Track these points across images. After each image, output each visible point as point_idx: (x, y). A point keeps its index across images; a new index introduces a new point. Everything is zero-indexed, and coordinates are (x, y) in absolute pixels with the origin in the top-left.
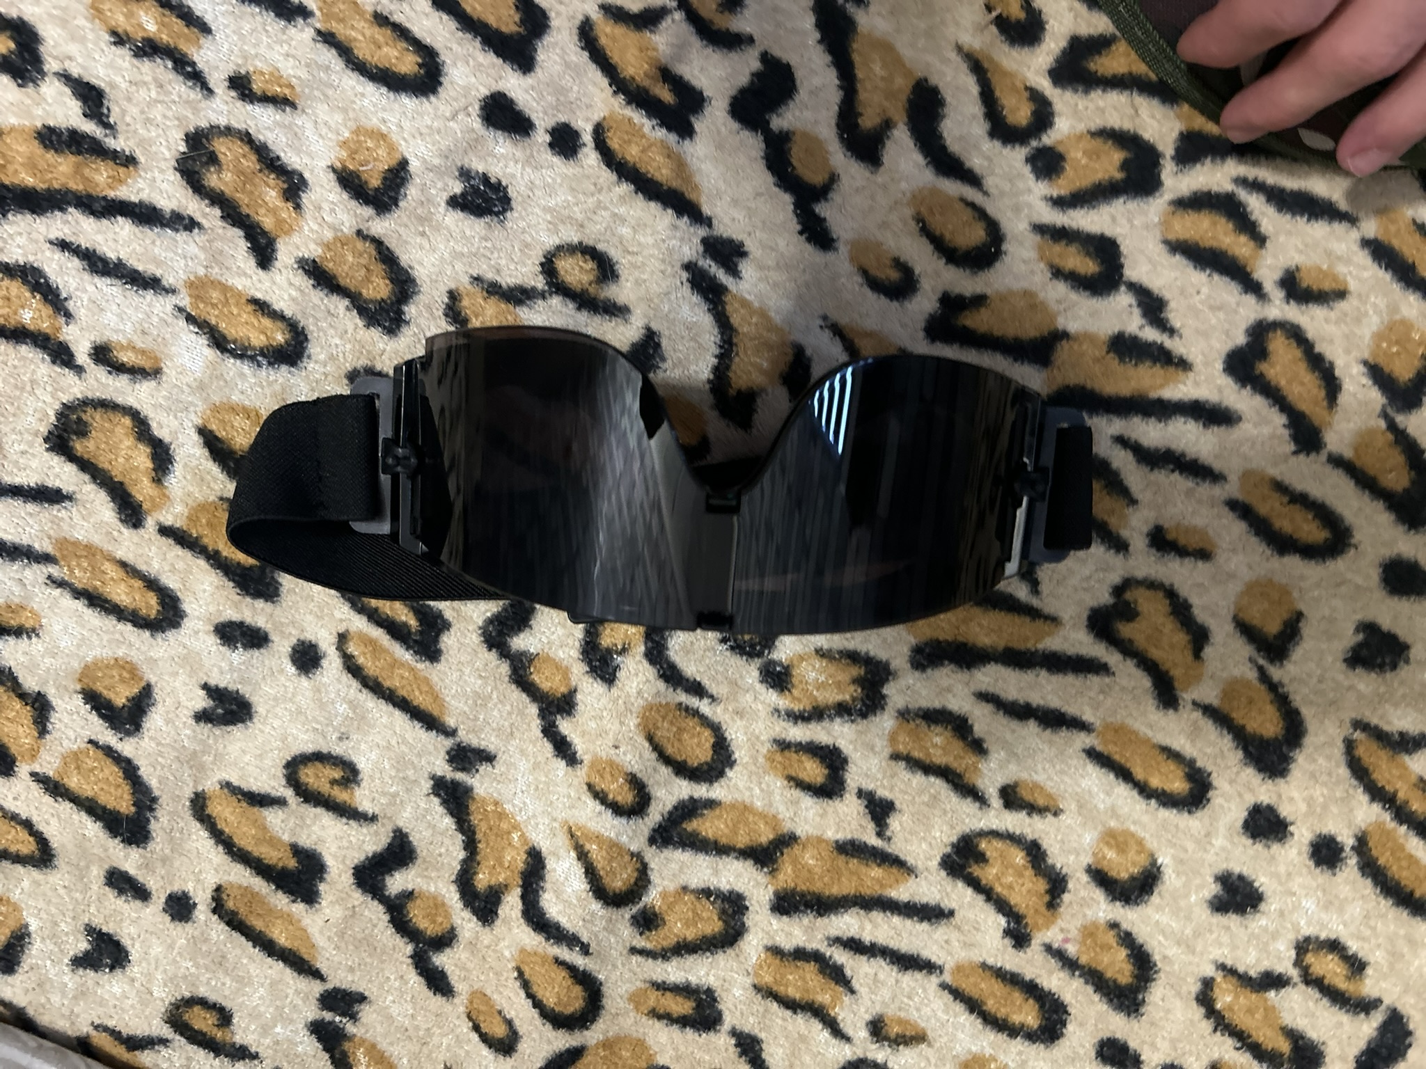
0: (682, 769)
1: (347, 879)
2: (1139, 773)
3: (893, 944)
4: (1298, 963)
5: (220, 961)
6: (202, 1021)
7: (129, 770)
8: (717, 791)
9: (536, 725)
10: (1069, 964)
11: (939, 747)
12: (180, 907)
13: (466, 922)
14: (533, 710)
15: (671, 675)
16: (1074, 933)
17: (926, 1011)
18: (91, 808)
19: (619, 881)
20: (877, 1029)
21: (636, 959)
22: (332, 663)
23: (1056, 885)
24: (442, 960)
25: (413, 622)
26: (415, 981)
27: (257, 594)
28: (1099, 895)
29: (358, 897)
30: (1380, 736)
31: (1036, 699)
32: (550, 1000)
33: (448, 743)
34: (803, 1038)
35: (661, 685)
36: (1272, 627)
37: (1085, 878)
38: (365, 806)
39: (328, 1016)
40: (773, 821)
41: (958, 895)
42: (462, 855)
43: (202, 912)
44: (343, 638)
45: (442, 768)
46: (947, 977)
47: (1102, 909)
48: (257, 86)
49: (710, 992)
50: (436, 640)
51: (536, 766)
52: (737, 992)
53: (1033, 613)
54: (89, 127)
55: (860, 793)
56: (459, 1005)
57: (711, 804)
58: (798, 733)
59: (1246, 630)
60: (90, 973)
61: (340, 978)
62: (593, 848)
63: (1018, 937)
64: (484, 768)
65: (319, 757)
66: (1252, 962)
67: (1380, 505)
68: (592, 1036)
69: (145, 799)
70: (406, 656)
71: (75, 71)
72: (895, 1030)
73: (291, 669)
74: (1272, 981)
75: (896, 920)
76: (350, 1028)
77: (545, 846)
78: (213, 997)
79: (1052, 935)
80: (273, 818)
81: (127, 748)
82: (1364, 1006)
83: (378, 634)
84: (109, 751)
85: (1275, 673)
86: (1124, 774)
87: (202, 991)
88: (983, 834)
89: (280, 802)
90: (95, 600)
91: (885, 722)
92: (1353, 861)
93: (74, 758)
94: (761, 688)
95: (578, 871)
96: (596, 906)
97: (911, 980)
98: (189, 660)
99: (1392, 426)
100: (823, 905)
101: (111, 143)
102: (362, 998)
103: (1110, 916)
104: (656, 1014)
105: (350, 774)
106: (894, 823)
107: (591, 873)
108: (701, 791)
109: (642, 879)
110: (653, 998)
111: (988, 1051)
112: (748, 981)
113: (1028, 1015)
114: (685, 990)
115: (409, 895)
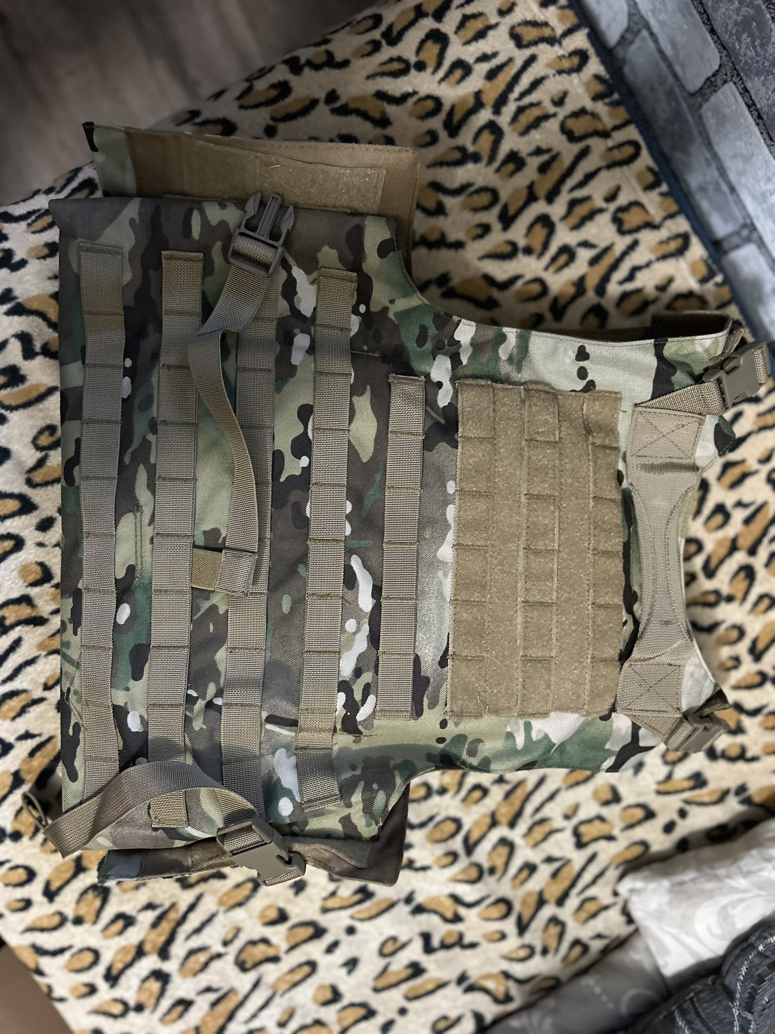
0: (453, 836)
1: (425, 957)
3: (544, 797)
5: (427, 1009)
6: (442, 1025)
7: (352, 1005)
8: (466, 828)
9: (413, 873)
12: (403, 1011)
13: (459, 927)
14: (407, 871)
15: (422, 825)
17: (570, 799)
18: (356, 1022)
19: (474, 873)
21: (502, 881)
22: (358, 925)
24: (466, 940)
26: (469, 953)
27: (323, 935)
29: (432, 957)
32: (498, 915)
33: (401, 903)
34: (557, 842)
35: (423, 830)
38: (406, 939)
39: (464, 986)
40: (484, 816)
42: (438, 917)
43: (408, 1005)
44: (352, 917)
45: (408, 909)
46: (564, 787)
49: (525, 863)
50: (369, 892)
51: (425, 880)
52: (530, 854)
54: (158, 912)
55: (492, 784)
56: (484, 943)
57: (469, 831)
58: (463, 793)
61: (454, 975)
62: (460, 877)
64: (415, 895)
65: (384, 944)
68: (517, 907)
69: (363, 1005)
70: (368, 903)
72: (571, 812)
73: (351, 938)
75: (538, 792)
76: (471, 981)
77: (450, 890)
78: (437, 1018)
80: (392, 968)
81: (345, 1002)
83: (358, 907)
84: (344, 1008)
87: (433, 1020)
89: (389, 963)
90: (295, 985)
93: (340, 1020)
94: (443, 798)
95: (463, 885)
96: (478, 885)
97: (559, 799)
98: (329, 967)
100: (519, 814)
101: (166, 907)
102: (465, 972)
104: (523, 883)
105: (394, 939)
106: (507, 778)
107: (466, 882)
108: (463, 833)
109: (479, 867)
110: (518, 881)
111: (594, 787)
112: (530, 849)
114: (521, 870)
115: (442, 940)
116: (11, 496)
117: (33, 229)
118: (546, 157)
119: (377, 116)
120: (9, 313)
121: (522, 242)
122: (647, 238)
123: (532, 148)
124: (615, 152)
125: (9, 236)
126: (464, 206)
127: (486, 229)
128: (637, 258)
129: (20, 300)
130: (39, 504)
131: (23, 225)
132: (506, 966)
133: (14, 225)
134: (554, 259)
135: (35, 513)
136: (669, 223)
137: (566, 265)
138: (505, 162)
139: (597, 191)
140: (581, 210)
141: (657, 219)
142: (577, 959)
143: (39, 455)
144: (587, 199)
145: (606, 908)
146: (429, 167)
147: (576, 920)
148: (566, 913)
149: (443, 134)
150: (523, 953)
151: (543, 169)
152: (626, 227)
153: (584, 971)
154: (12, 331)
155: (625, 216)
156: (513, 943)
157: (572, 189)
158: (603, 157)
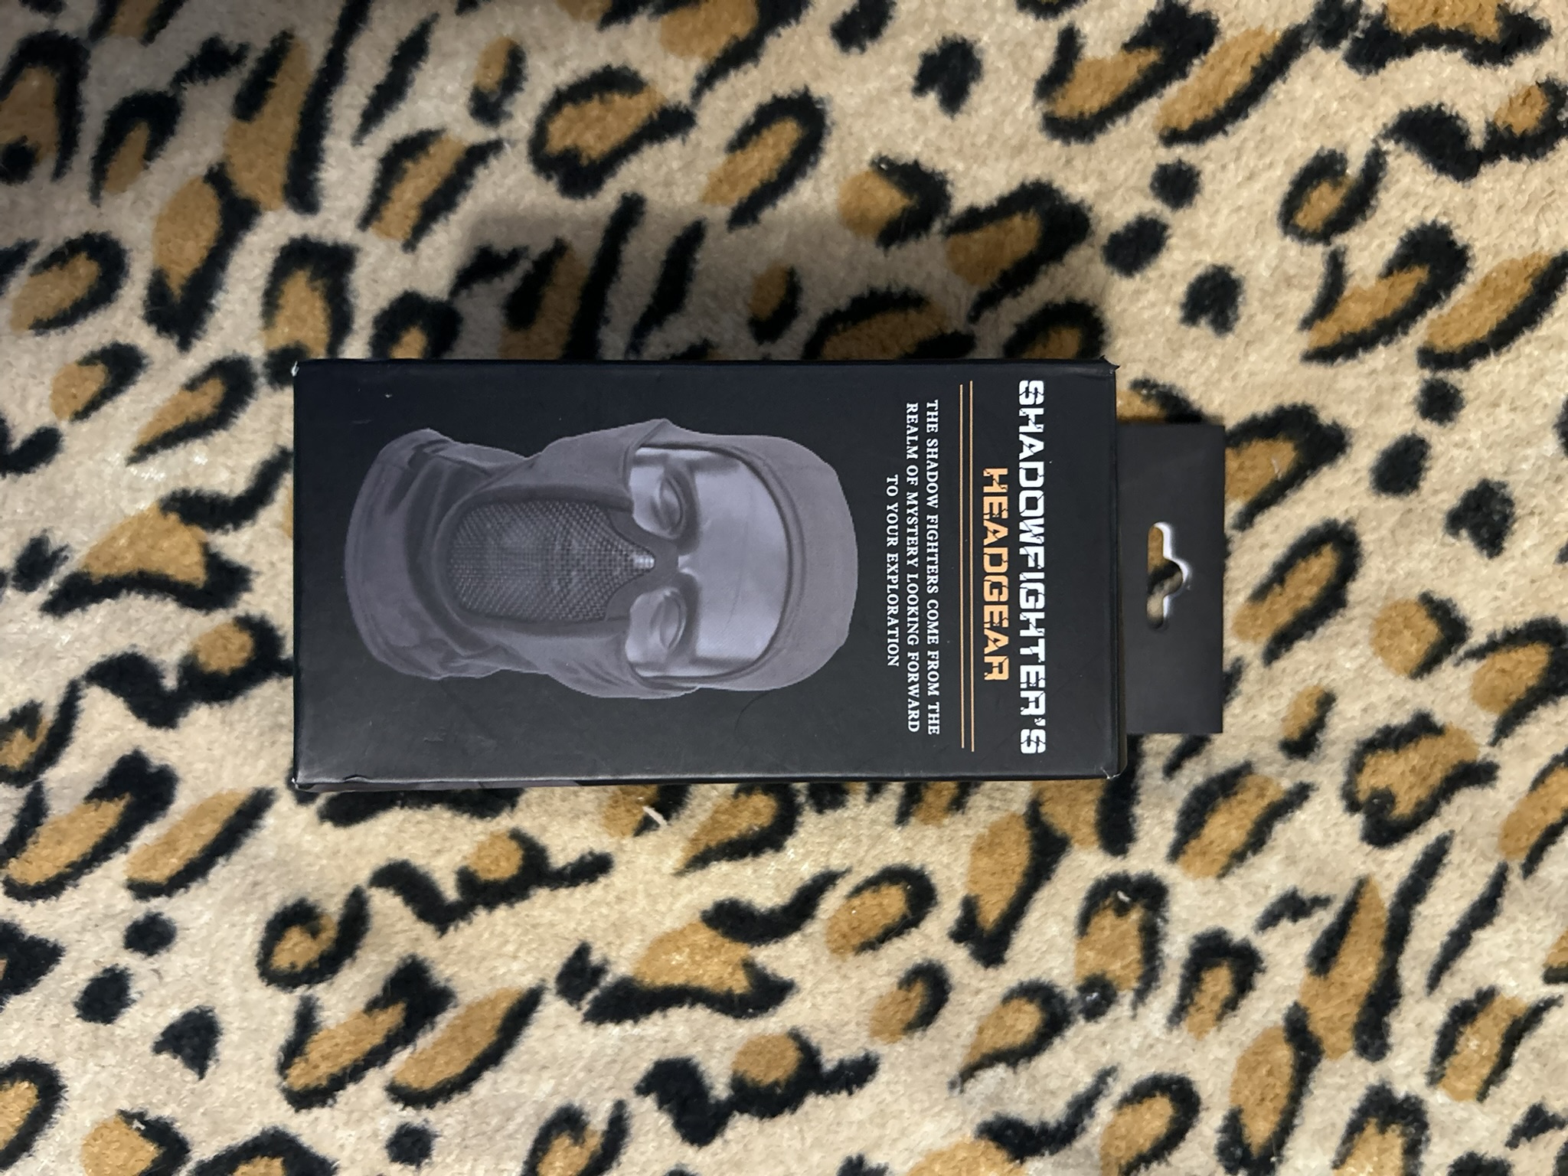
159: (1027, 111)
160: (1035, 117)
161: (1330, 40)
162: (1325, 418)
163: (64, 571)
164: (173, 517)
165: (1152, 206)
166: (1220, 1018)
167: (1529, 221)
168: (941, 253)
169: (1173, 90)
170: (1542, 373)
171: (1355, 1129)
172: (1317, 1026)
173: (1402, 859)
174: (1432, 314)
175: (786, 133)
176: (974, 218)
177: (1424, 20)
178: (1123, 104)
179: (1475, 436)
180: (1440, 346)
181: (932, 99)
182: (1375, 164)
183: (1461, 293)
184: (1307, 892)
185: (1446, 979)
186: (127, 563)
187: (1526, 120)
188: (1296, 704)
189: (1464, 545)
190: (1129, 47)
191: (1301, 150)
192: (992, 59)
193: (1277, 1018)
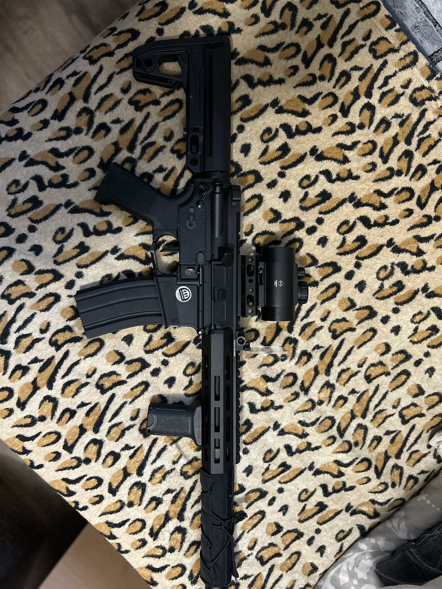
0: (331, 427)
1: (325, 498)
2: (366, 340)
3: (380, 398)
4: (415, 323)
5: (331, 528)
6: (341, 536)
7: (289, 532)
8: (337, 422)
9: (311, 452)
10: (397, 366)
11: (345, 376)
12: (318, 531)
13: (343, 479)
14: (308, 451)
15: (313, 424)
16: (391, 363)
17: (395, 396)
18: (293, 541)
19: (347, 447)
20: (394, 407)
21: (363, 449)
22: (283, 486)
23: (381, 363)
24: (348, 486)
25: (282, 468)
26: (350, 492)
27: (265, 496)
28: (386, 355)
29: (329, 498)
30: (378, 292)
31: (344, 355)
32: (364, 469)
33: (307, 469)
34: (391, 422)
35: (314, 427)
36: (349, 304)
37: (382, 357)
38: (313, 490)
39: (350, 512)
40: (347, 413)
41: (375, 382)
42: (329, 475)
43: (321, 527)
44: (280, 482)
45: (312, 472)
46: (390, 390)
47: (389, 356)
48: (176, 460)
49: (375, 437)
50: (287, 465)
51: (318, 455)
52: (377, 431)
53: (327, 349)
54: (174, 494)
55: (349, 395)
56: (358, 486)
57: (339, 424)
58: (332, 402)
59: (347, 310)
60: (324, 554)
61: (344, 507)
62: (338, 450)
63: (388, 374)
64: (314, 464)
65: (300, 495)
66: (411, 332)
67: (333, 275)
68: (374, 463)
69: (295, 531)
70: (288, 472)
71: (163, 492)
72: (396, 404)
73: (281, 494)
74: (416, 330)
75: (376, 396)
76: (354, 508)
77: (334, 458)
78: (338, 532)
79: (390, 367)
80: (308, 507)
81: (285, 531)
82: (429, 314)
83: (281, 475)
84: (284, 534)
85: (358, 307)
86: (365, 343)
87: (336, 533)
88: (365, 374)
89: (305, 505)
90: (255, 526)
91: (337, 385)
92: (399, 306)
93: (283, 541)
94: (322, 406)
95: (341, 454)
96: (350, 453)
97: (388, 397)
98: (272, 512)
99: (320, 267)
100: (367, 409)
101: (178, 491)
102: (349, 504)
103: (391, 355)
104: (375, 448)
105: (306, 490)
106: (356, 390)
107: (343, 452)
108: (336, 425)
109: (348, 442)
110: (371, 448)
111: (407, 387)
112: (376, 428)
113: (404, 377)
114: (372, 441)
115: (333, 488)
116: (47, 271)
117: (32, 113)
118: (325, 19)
119: (222, 11)
120: (26, 165)
121: (318, 74)
122: (392, 58)
123: (315, 15)
124: (365, 9)
125: (19, 120)
126: (280, 58)
127: (295, 69)
128: (388, 71)
129: (31, 157)
130: (64, 274)
131: (25, 112)
132: (372, 496)
133: (20, 113)
134: (338, 81)
135: (62, 280)
136: (403, 47)
137: (346, 83)
138: (300, 27)
139: (358, 34)
140: (350, 48)
141: (397, 46)
142: (412, 487)
143: (58, 246)
144: (353, 40)
145: (425, 455)
146: (256, 37)
147: (408, 465)
148: (402, 462)
149: (262, 16)
150: (381, 488)
151: (324, 27)
152: (379, 53)
153: (418, 493)
154: (30, 176)
155: (376, 47)
156: (375, 483)
157: (343, 37)
158: (358, 14)
159: (297, 204)
160: (298, 206)
161: (350, 202)
162: (338, 265)
163: (119, 253)
164: (141, 247)
165: (315, 224)
166: (304, 365)
167: (378, 238)
168: (279, 226)
169: (323, 205)
170: (376, 263)
171: (322, 387)
172: (319, 369)
173: (337, 342)
174: (359, 250)
175: (256, 201)
176: (285, 221)
177: (367, 201)
178: (314, 206)
179: (363, 272)
180: (360, 256)
181: (282, 199)
182: (355, 223)
183: (365, 248)
184: (320, 345)
185: (342, 364)
186: (131, 254)
187: (381, 221)
188: (324, 312)
189: (357, 290)
190: (316, 196)
191: (342, 219)
192: (293, 195)
193: (313, 367)
